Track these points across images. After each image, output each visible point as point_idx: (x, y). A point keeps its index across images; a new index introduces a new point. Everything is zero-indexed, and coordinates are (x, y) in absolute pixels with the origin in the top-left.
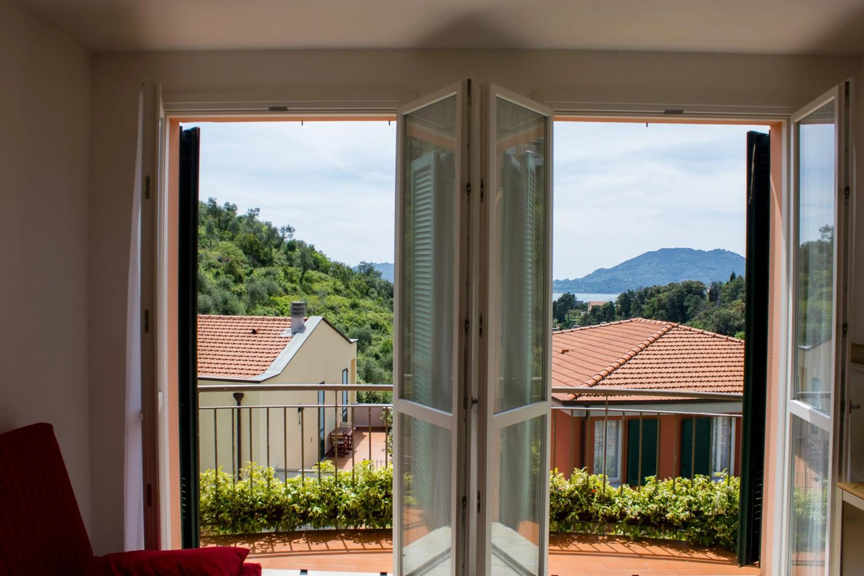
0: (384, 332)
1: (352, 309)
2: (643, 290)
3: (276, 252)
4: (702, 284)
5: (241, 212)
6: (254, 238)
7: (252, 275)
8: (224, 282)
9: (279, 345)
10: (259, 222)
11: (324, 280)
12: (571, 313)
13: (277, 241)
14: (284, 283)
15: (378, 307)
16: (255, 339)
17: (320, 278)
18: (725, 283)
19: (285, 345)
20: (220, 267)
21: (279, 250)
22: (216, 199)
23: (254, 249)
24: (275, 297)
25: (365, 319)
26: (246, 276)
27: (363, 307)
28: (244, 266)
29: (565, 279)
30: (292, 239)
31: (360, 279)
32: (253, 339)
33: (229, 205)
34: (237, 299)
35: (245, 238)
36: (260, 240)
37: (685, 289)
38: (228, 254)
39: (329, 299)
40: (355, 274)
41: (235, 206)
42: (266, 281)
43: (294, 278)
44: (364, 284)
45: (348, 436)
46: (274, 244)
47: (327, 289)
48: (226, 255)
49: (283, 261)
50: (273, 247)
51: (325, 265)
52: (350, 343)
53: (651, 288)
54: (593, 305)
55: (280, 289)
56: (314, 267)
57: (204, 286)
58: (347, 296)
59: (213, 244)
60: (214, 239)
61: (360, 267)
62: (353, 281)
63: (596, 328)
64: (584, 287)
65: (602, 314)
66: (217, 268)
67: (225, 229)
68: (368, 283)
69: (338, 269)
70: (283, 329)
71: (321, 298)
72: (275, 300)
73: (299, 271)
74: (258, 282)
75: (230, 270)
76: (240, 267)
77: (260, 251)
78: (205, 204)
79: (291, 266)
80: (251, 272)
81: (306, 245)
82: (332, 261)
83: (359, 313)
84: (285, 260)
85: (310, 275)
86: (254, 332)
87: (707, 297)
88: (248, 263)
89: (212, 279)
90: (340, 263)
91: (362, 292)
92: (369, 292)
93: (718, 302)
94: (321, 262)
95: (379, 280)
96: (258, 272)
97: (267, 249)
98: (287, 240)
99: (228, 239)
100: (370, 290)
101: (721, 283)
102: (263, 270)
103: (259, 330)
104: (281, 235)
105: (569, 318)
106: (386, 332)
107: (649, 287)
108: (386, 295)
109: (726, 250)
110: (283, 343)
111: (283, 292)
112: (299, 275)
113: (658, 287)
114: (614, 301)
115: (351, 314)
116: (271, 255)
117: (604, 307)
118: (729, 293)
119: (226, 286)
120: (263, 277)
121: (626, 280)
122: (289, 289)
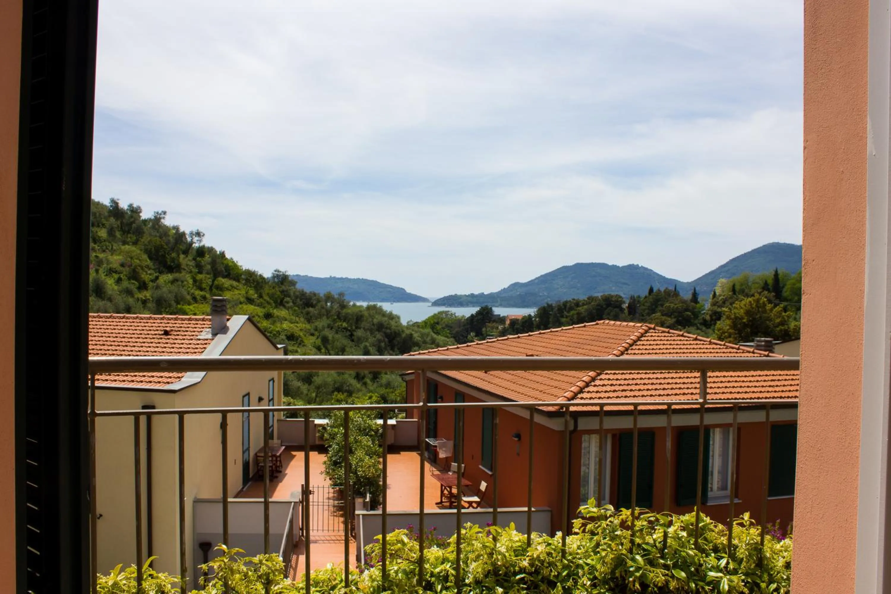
0: (300, 344)
1: (266, 319)
2: (562, 303)
3: (184, 258)
4: (620, 297)
5: (146, 214)
6: (160, 242)
7: (158, 281)
8: (127, 288)
9: (197, 348)
10: (165, 225)
11: (235, 288)
12: (489, 327)
13: (185, 246)
14: (192, 291)
15: (294, 318)
16: (168, 341)
17: (232, 287)
18: (644, 296)
19: (205, 348)
20: (122, 273)
21: (187, 256)
22: (118, 200)
23: (160, 254)
24: (183, 305)
25: (280, 330)
26: (151, 283)
27: (278, 317)
28: (149, 272)
29: (480, 292)
30: (202, 244)
31: (274, 288)
32: (164, 341)
33: (133, 207)
34: (141, 307)
35: (150, 242)
36: (167, 245)
37: (604, 303)
38: (132, 258)
39: (240, 309)
40: (269, 282)
41: (139, 207)
42: (174, 288)
43: (204, 286)
44: (278, 293)
45: (277, 457)
46: (181, 249)
47: (239, 299)
48: (129, 259)
49: (191, 267)
50: (181, 252)
51: (237, 273)
52: (277, 349)
53: (570, 301)
54: (510, 318)
55: (189, 297)
56: (226, 274)
57: (105, 293)
58: (260, 305)
59: (114, 248)
60: (116, 243)
61: (274, 277)
62: (267, 290)
63: (557, 331)
64: (499, 301)
65: (521, 328)
66: (119, 273)
67: (128, 232)
68: (282, 292)
69: (251, 277)
70: (202, 330)
71: (233, 306)
72: (183, 309)
73: (209, 278)
74: (165, 289)
75: (134, 275)
76: (145, 273)
77: (167, 256)
78: (106, 206)
79: (200, 272)
80: (157, 278)
81: (216, 251)
82: (244, 269)
83: (274, 323)
84: (193, 267)
85: (221, 283)
86: (166, 333)
87: (626, 311)
88: (153, 269)
89: (113, 285)
90: (253, 270)
91: (276, 302)
92: (284, 301)
93: (637, 315)
94: (233, 269)
95: (294, 290)
96: (164, 279)
97: (174, 255)
98: (196, 245)
99: (131, 244)
100: (285, 300)
101: (639, 297)
102: (170, 277)
103: (172, 330)
104: (189, 239)
105: (486, 331)
106: (303, 344)
107: (568, 300)
108: (301, 305)
109: (640, 266)
110: (202, 346)
111: (191, 301)
112: (209, 283)
113: (577, 301)
114: (533, 314)
115: (265, 325)
116: (178, 260)
117: (524, 320)
118: (649, 306)
119: (129, 292)
120: (170, 284)
121: (541, 294)
122: (198, 297)
